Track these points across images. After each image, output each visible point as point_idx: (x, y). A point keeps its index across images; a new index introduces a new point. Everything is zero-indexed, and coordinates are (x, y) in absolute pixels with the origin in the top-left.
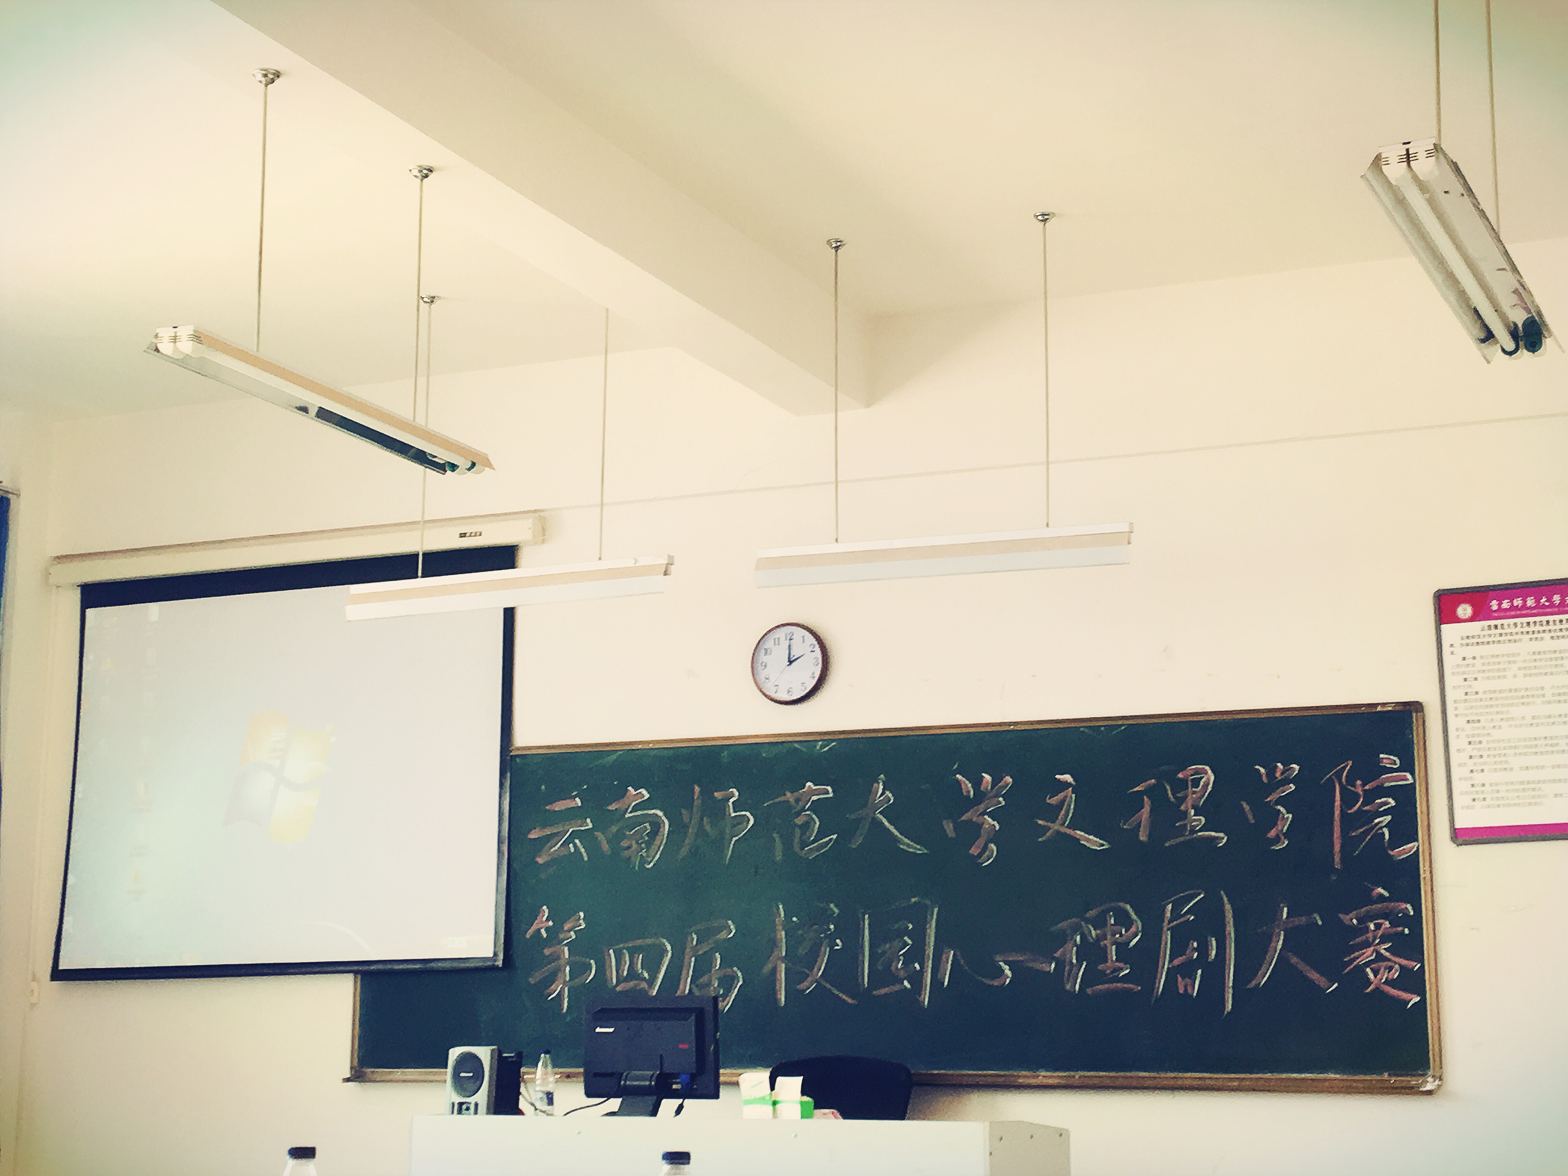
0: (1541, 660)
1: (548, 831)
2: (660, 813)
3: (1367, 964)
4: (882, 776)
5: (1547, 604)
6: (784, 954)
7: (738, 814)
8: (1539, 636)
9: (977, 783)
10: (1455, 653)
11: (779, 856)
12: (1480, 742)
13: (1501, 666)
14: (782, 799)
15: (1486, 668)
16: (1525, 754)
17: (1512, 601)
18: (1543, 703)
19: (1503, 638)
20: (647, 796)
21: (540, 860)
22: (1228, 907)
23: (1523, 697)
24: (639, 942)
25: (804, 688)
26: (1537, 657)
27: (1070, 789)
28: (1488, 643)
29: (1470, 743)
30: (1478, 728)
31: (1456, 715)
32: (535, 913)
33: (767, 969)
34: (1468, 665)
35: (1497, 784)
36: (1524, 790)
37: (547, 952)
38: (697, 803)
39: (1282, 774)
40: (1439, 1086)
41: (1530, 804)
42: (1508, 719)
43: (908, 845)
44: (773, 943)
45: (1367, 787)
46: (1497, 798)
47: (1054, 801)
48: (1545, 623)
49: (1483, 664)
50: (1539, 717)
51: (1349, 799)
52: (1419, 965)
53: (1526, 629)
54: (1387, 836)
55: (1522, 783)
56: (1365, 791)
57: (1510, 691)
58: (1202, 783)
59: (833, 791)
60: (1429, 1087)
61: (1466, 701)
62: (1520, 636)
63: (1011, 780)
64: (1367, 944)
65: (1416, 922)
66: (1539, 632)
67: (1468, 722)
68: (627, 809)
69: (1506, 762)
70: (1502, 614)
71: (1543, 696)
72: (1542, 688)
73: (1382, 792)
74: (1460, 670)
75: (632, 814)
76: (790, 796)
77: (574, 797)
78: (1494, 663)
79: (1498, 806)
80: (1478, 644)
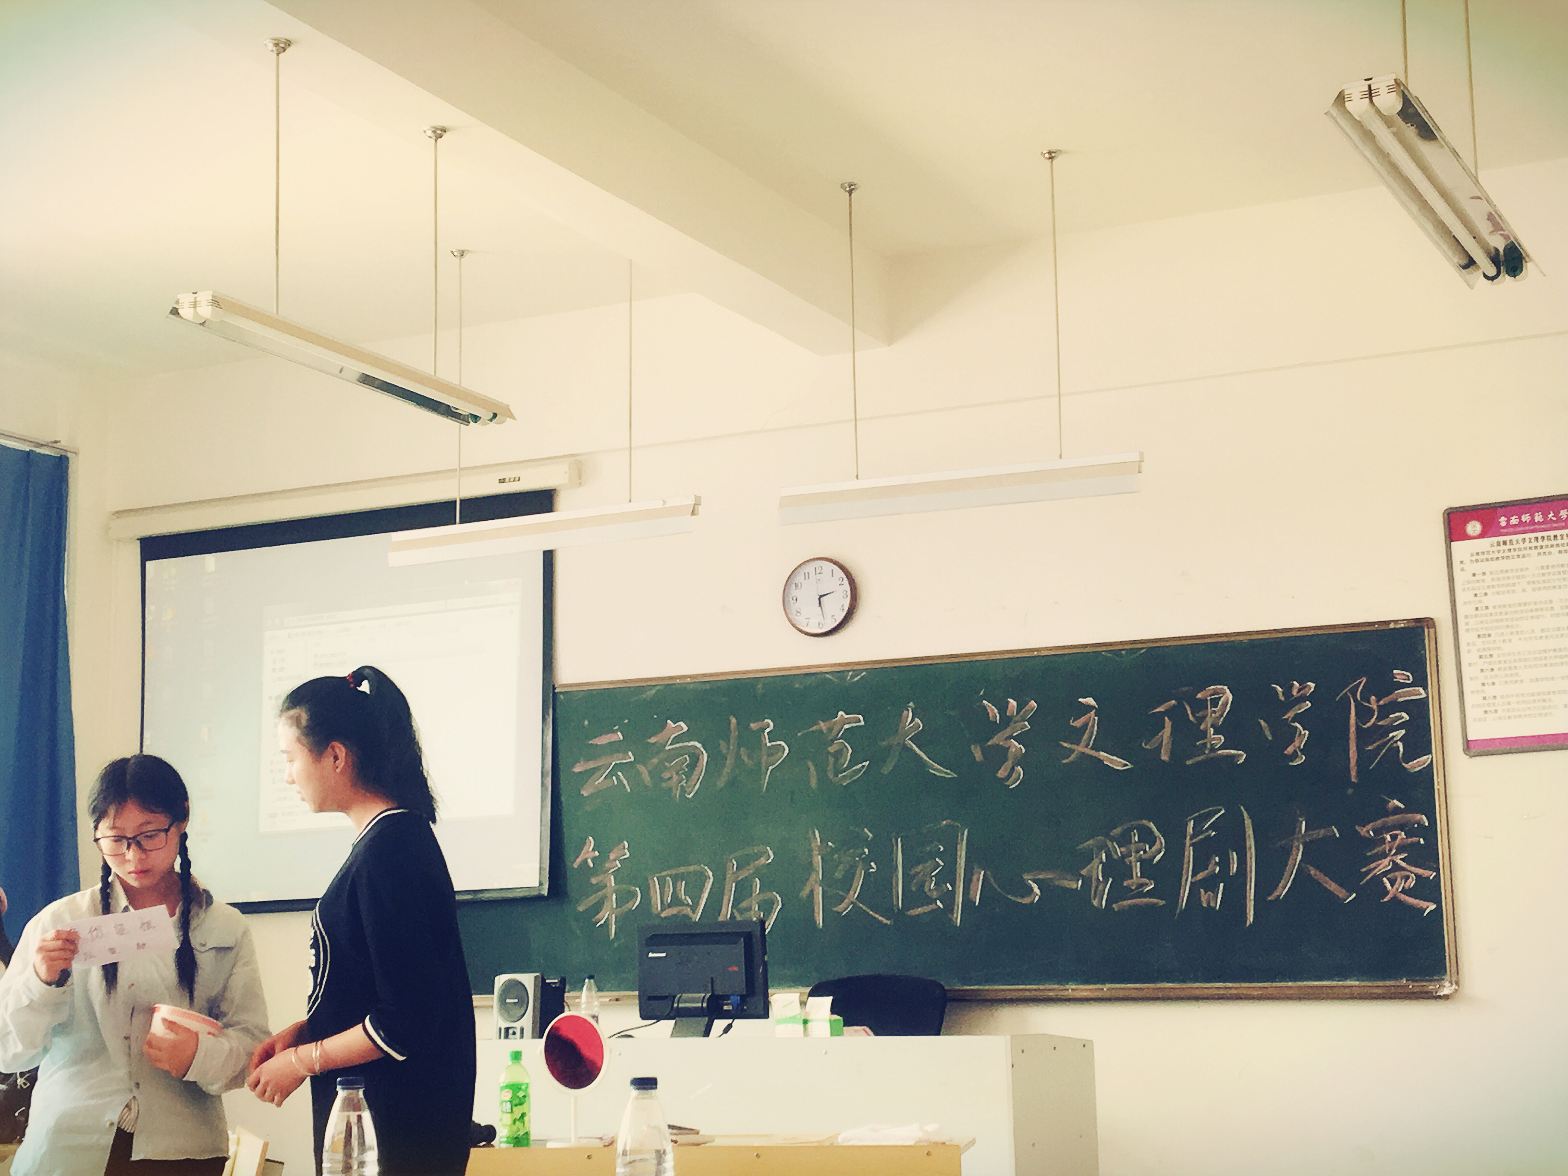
0: (1549, 574)
1: (592, 765)
2: (699, 745)
3: (1385, 874)
4: (911, 704)
5: (1554, 519)
6: (820, 877)
7: (773, 743)
8: (1547, 550)
9: (1003, 708)
10: (1465, 569)
11: (814, 783)
12: (1491, 656)
13: (1511, 581)
14: (815, 728)
15: (1496, 583)
16: (1535, 666)
17: (1520, 518)
18: (1552, 615)
19: (1512, 553)
20: (685, 728)
21: (585, 793)
22: (1248, 822)
23: (1532, 611)
24: (682, 870)
25: (834, 620)
26: (1545, 571)
27: (1093, 712)
28: (1497, 558)
29: (1481, 657)
30: (1489, 642)
31: (1467, 630)
32: (583, 843)
33: (805, 893)
34: (1478, 581)
35: (1508, 696)
36: (1534, 701)
37: (594, 881)
38: (734, 734)
39: (1299, 690)
40: (1456, 990)
41: (1540, 714)
42: (1517, 633)
43: (938, 770)
44: (810, 867)
45: (1381, 703)
46: (1508, 710)
47: (1078, 723)
48: (1552, 538)
50: (1548, 630)
51: (1364, 713)
52: (1434, 874)
53: (1534, 544)
54: (1401, 749)
55: (1533, 695)
56: (1378, 706)
57: (1520, 605)
58: (1220, 703)
59: (864, 720)
60: (1446, 991)
61: (1476, 616)
62: (1529, 551)
63: (1036, 705)
64: (1384, 855)
65: (1430, 833)
66: (1547, 546)
67: (1479, 636)
68: (667, 742)
69: (1517, 674)
70: (1512, 530)
71: (1552, 608)
72: (1551, 602)
73: (1396, 707)
74: (1470, 586)
75: (671, 747)
76: (823, 726)
77: (615, 732)
78: (1504, 578)
79: (1509, 717)
80: (1487, 560)
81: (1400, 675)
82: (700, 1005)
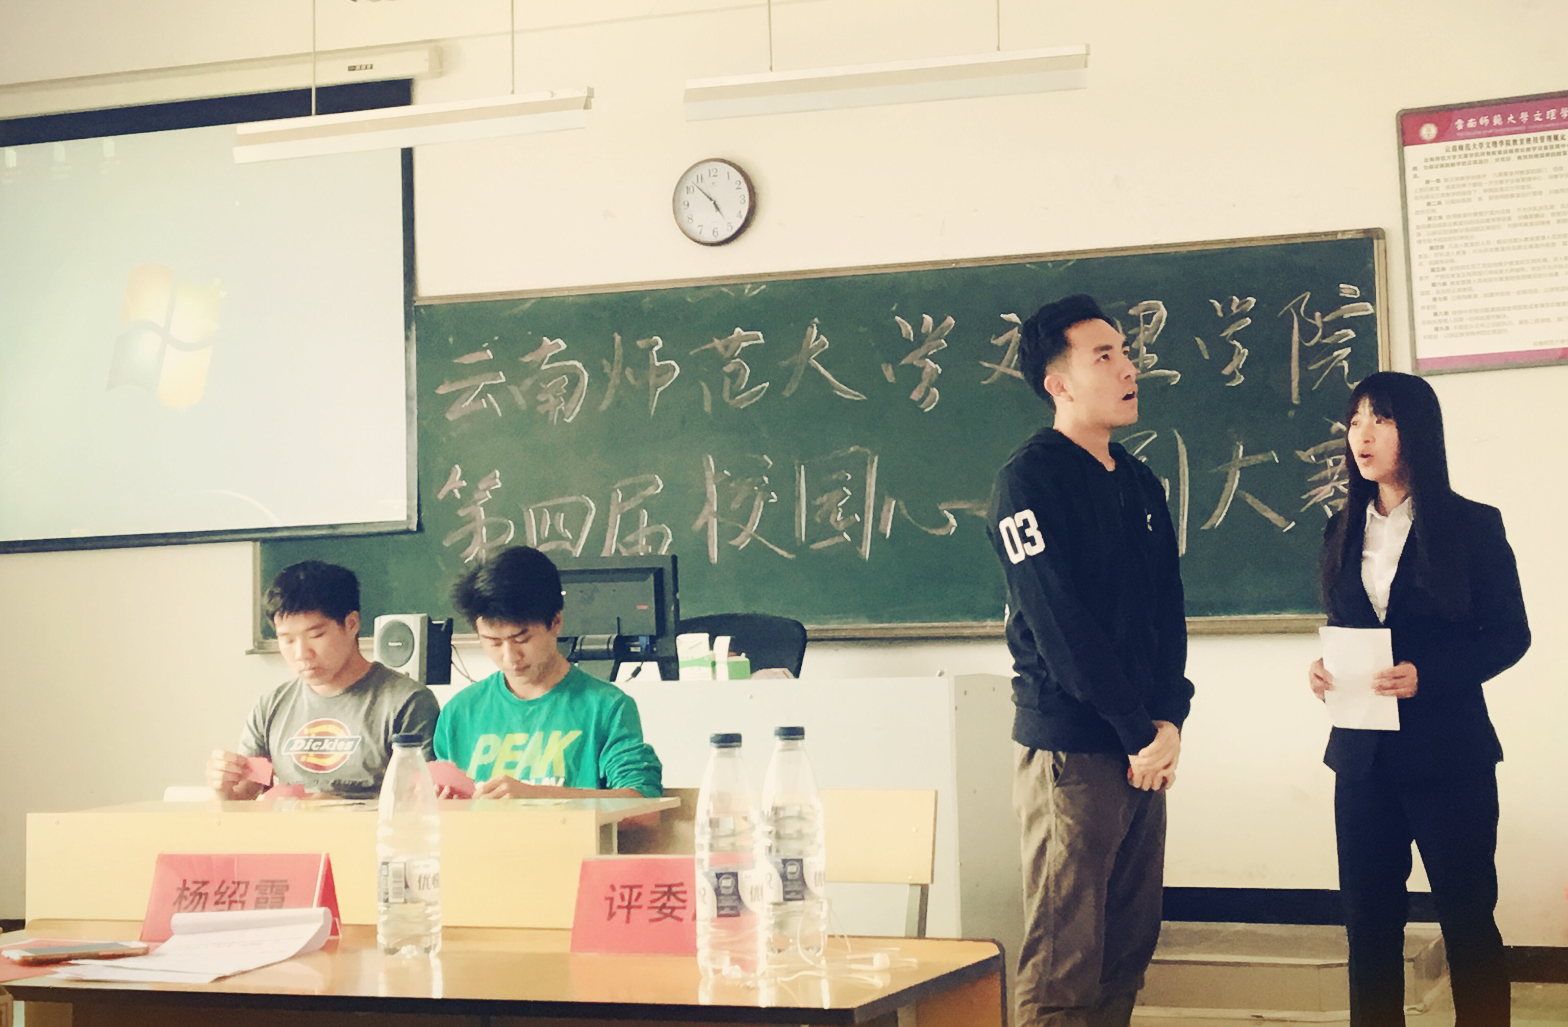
0: (1507, 181)
1: (456, 386)
2: (579, 365)
3: (1326, 501)
4: (816, 320)
5: (1514, 122)
6: (715, 509)
7: (663, 363)
8: (1506, 156)
9: (917, 325)
10: (1418, 175)
11: (708, 407)
12: (1444, 269)
13: (1466, 189)
14: (708, 346)
15: (1450, 191)
16: (1490, 280)
17: (1478, 121)
18: (1509, 226)
19: (1469, 159)
20: (563, 346)
21: (450, 417)
22: (1182, 449)
23: (1488, 221)
24: (561, 501)
25: (730, 228)
26: (1504, 178)
28: (1453, 165)
29: (1433, 270)
30: (1441, 254)
31: (1419, 242)
32: (447, 475)
33: (700, 523)
34: (1432, 189)
35: (1461, 312)
36: (1488, 317)
37: (461, 513)
38: (619, 353)
39: (1238, 307)
41: (1494, 332)
42: (1472, 244)
43: (847, 393)
44: (703, 499)
45: (1326, 319)
46: (1461, 327)
47: (1000, 341)
48: (1511, 142)
49: (1448, 187)
50: (1504, 241)
51: (1308, 331)
53: (1492, 149)
54: (1346, 367)
55: (1487, 310)
56: (1324, 323)
57: (1475, 214)
58: (1154, 319)
59: (764, 338)
61: (1429, 226)
62: (1486, 157)
63: (953, 322)
64: (1325, 481)
66: (1505, 152)
67: (1431, 248)
68: (543, 360)
69: (1471, 289)
70: (1468, 134)
71: (1510, 219)
72: (1508, 211)
73: (1341, 323)
74: (1424, 194)
75: (548, 366)
76: (717, 343)
77: (485, 349)
78: (1459, 186)
79: (1462, 334)
80: (1442, 166)
81: (1347, 290)
82: (605, 647)
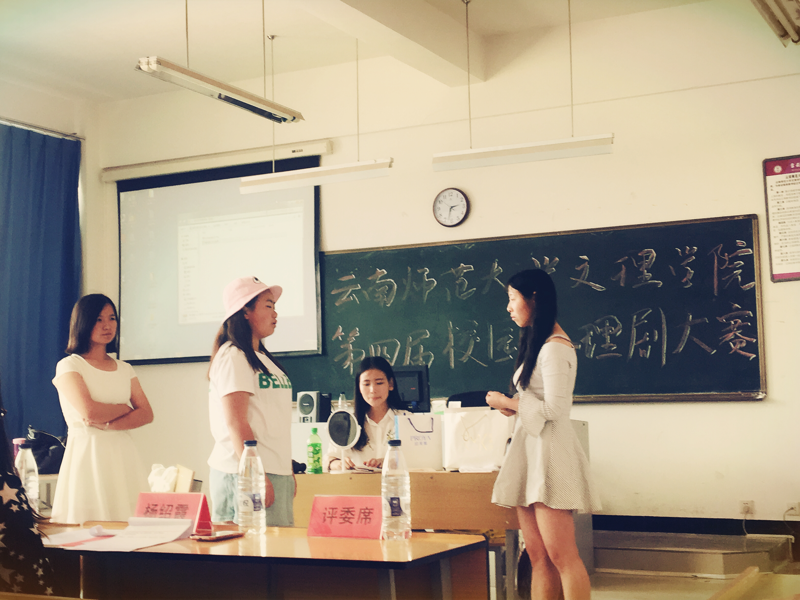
1: (340, 290)
2: (392, 281)
3: (731, 340)
4: (497, 260)
6: (453, 344)
7: (429, 279)
9: (542, 261)
10: (773, 189)
11: (449, 299)
13: (796, 195)
14: (450, 272)
19: (797, 181)
20: (386, 272)
21: (337, 304)
22: (663, 316)
24: (385, 341)
25: (458, 219)
27: (587, 263)
28: (789, 184)
30: (784, 226)
31: (774, 220)
32: (336, 329)
33: (445, 352)
34: (779, 196)
35: (793, 252)
37: (342, 347)
38: (410, 275)
39: (689, 251)
40: (765, 396)
42: (798, 221)
44: (447, 339)
45: (730, 257)
47: (579, 269)
49: (787, 195)
51: (721, 262)
52: (755, 340)
54: (740, 279)
58: (650, 257)
59: (474, 268)
60: (760, 397)
61: (778, 213)
63: (558, 259)
64: (730, 331)
65: (754, 320)
67: (780, 223)
68: (377, 279)
69: (798, 241)
70: (797, 170)
73: (738, 258)
74: (776, 198)
75: (379, 282)
76: (453, 270)
77: (352, 274)
78: (792, 194)
79: (794, 263)
80: (784, 185)
81: (740, 243)
